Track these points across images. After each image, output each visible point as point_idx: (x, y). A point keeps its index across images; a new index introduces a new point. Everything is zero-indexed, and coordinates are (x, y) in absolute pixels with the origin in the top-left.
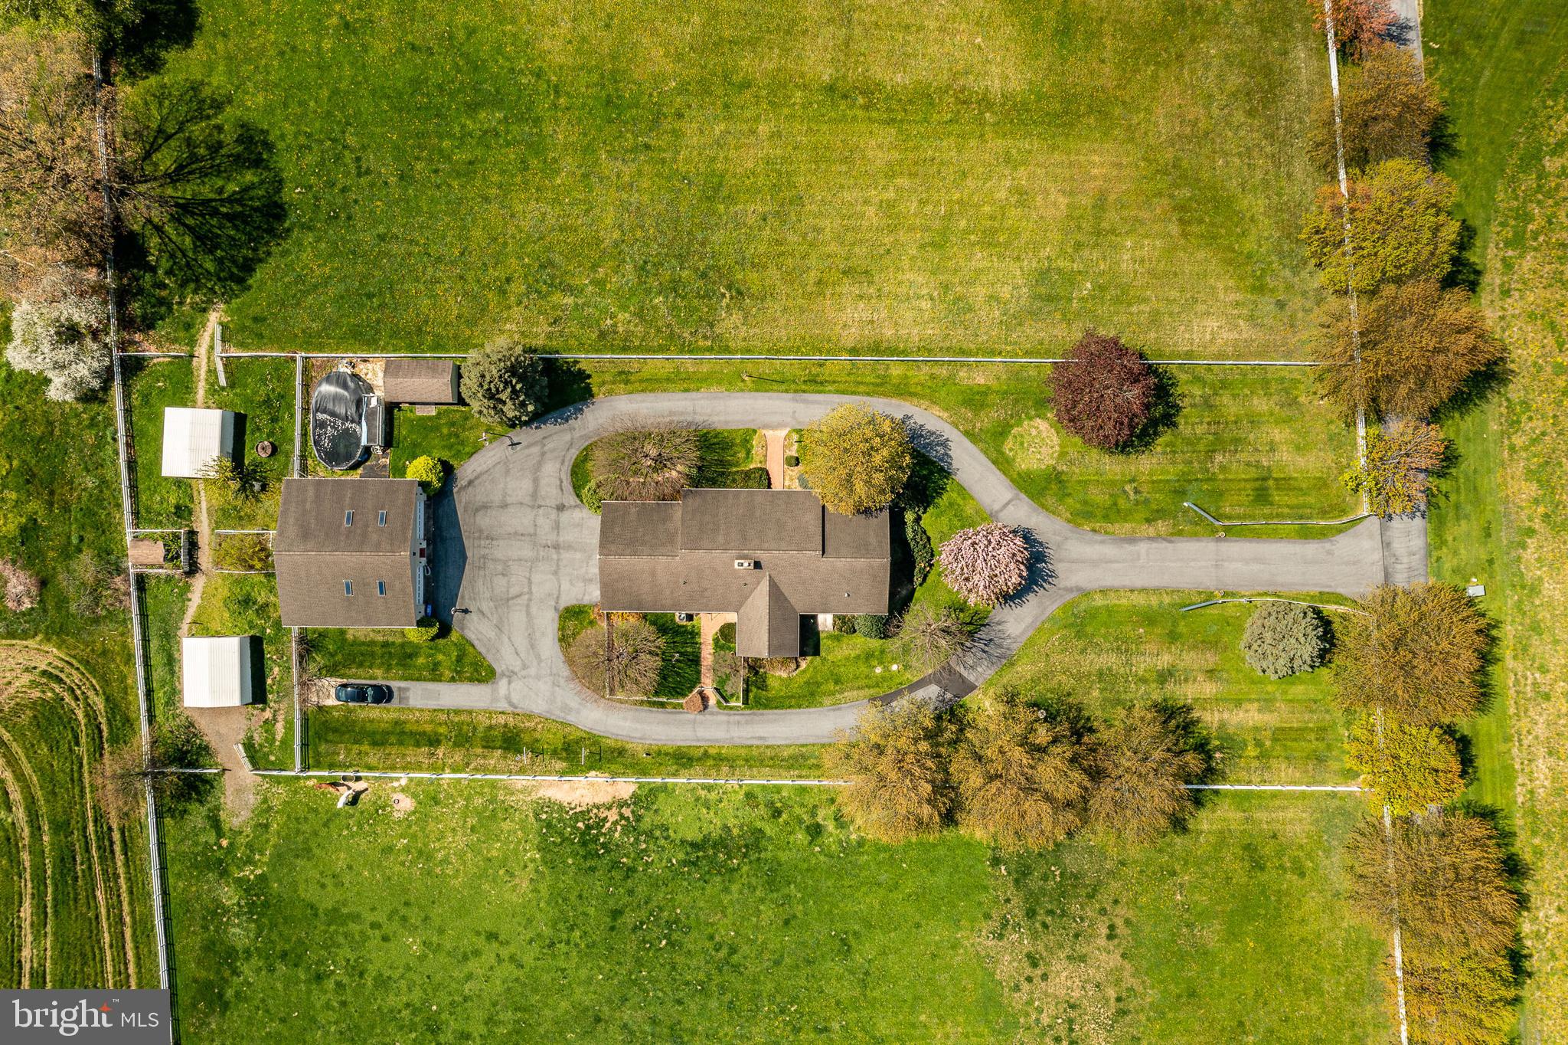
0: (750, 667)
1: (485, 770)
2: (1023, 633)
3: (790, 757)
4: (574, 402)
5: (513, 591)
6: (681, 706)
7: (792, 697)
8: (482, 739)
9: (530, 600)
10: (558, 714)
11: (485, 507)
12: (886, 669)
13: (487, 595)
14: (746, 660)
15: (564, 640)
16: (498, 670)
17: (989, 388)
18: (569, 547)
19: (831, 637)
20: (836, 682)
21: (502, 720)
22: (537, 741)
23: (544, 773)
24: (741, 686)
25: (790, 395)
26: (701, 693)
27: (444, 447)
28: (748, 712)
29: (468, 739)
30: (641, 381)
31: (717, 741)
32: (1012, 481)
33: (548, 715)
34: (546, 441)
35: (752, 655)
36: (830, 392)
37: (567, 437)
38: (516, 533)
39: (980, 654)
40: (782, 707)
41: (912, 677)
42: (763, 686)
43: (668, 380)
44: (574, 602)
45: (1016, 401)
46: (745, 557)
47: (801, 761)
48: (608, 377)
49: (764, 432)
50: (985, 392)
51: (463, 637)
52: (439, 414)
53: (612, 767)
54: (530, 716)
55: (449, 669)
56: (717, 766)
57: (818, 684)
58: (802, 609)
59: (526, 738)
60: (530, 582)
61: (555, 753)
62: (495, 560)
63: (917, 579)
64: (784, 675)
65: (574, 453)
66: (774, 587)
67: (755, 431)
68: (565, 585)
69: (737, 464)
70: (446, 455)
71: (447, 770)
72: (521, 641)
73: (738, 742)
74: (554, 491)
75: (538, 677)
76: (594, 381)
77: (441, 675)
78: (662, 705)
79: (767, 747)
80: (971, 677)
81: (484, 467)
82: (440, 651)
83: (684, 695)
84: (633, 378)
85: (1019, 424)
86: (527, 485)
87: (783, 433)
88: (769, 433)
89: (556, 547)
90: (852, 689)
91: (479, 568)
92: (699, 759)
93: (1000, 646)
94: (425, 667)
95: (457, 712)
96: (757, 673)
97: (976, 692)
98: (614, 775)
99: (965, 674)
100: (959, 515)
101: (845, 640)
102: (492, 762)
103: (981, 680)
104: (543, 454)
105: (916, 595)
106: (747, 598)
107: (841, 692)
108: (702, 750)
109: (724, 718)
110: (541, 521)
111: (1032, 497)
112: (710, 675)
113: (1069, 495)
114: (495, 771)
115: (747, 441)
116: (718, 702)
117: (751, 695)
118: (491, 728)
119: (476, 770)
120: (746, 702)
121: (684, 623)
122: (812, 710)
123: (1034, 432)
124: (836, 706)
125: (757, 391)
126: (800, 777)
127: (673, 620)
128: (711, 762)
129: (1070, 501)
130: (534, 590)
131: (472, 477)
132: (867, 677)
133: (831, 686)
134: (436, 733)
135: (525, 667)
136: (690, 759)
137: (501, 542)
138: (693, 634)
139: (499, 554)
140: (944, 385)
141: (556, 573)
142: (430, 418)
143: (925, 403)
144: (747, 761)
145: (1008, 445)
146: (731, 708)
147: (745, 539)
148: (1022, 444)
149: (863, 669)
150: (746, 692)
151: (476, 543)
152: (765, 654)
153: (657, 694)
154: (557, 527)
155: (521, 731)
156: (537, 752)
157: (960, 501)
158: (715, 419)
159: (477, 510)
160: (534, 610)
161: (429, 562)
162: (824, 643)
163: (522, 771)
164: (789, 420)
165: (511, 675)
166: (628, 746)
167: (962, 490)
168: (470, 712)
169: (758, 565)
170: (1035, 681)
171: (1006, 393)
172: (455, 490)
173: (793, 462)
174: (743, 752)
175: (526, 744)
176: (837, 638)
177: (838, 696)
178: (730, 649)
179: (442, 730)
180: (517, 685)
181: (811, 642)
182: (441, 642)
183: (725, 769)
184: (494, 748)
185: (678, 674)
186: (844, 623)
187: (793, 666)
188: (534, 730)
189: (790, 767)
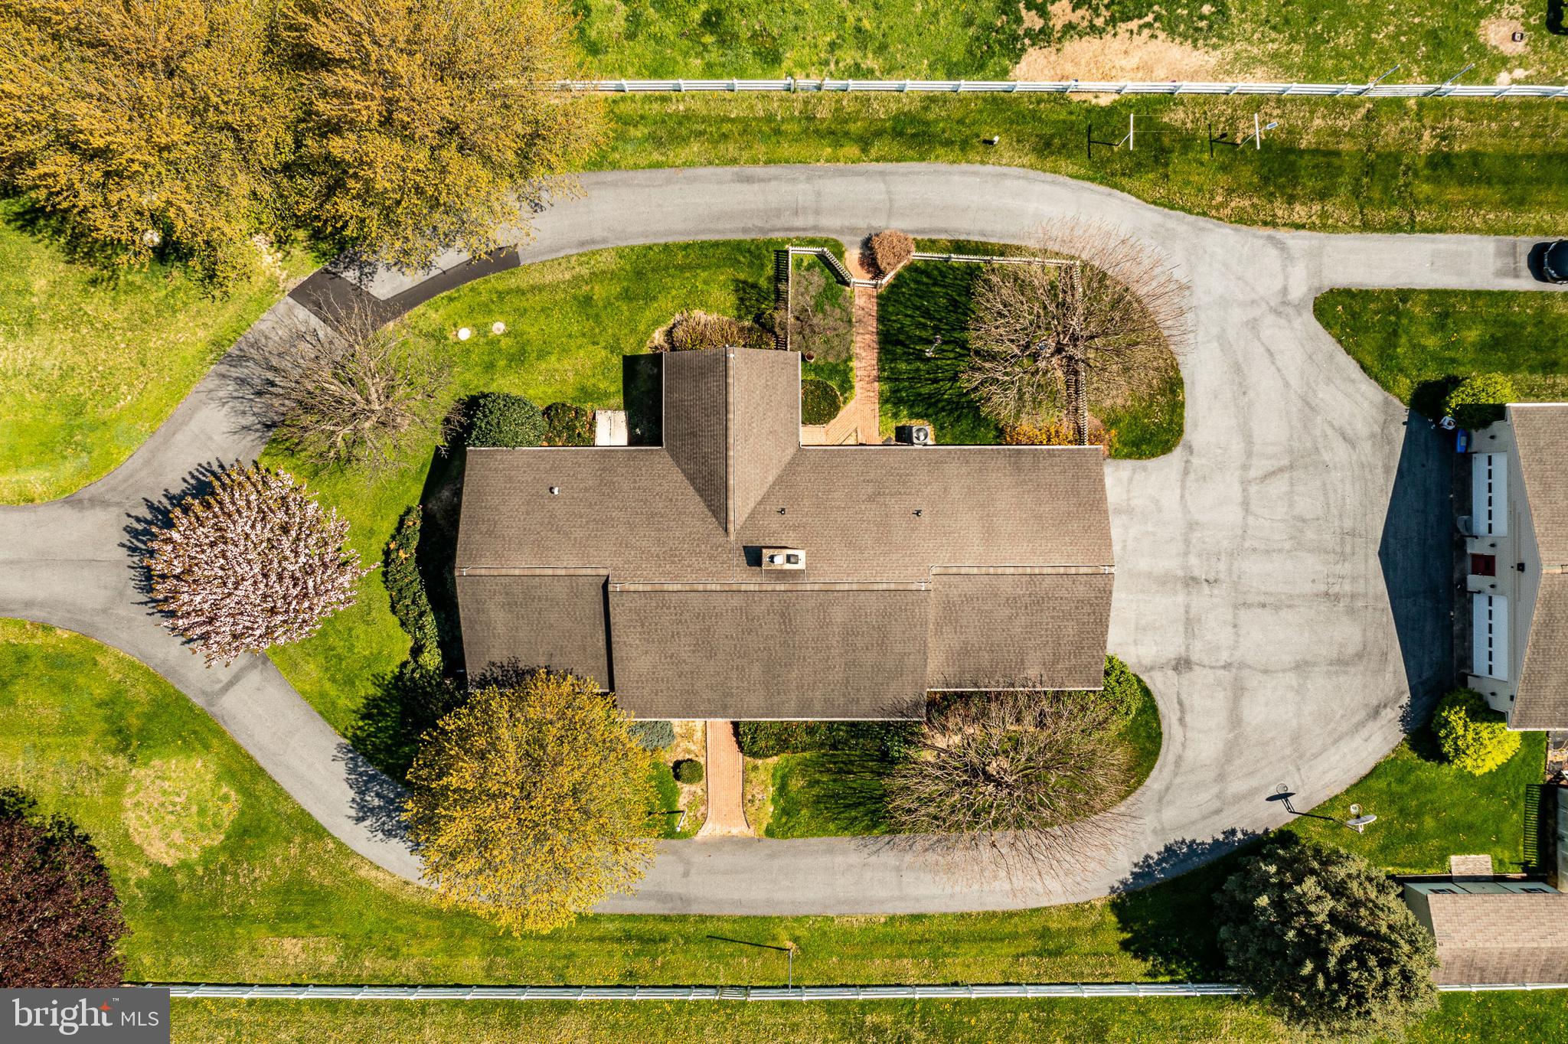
0: (772, 331)
1: (1334, 105)
2: (193, 411)
3: (684, 140)
4: (1157, 888)
5: (1279, 486)
6: (920, 246)
7: (681, 268)
8: (1340, 170)
9: (1245, 467)
10: (1179, 223)
11: (1342, 663)
12: (481, 330)
13: (1336, 475)
14: (781, 345)
15: (1173, 385)
16: (1309, 316)
17: (273, 929)
18: (1164, 581)
19: (600, 397)
20: (588, 300)
21: (1300, 212)
22: (1224, 168)
23: (1211, 98)
24: (791, 289)
25: (695, 910)
26: (878, 272)
27: (1430, 788)
28: (778, 236)
29: (1370, 169)
30: (1014, 936)
31: (842, 174)
32: (220, 734)
33: (1202, 221)
34: (1217, 804)
35: (767, 356)
36: (611, 918)
37: (1169, 815)
38: (1277, 608)
39: (286, 364)
40: (702, 246)
41: (430, 314)
42: (743, 289)
43: (956, 940)
44: (1151, 464)
45: (214, 903)
46: (782, 575)
47: (662, 133)
48: (1085, 944)
49: (750, 832)
50: (283, 921)
51: (1386, 387)
52: (1443, 859)
53: (1063, 115)
54: (1241, 219)
55: (1412, 319)
56: (841, 117)
57: (627, 296)
58: (659, 458)
59: (1247, 174)
60: (1246, 505)
61: (1187, 141)
62: (1319, 550)
63: (414, 523)
64: (699, 314)
65: (1156, 781)
66: (718, 507)
67: (770, 832)
68: (1170, 499)
69: (805, 765)
70: (1429, 770)
71: (1412, 103)
72: (1264, 381)
73: (798, 171)
74: (1197, 701)
75: (1224, 303)
76: (1113, 936)
77: (1429, 305)
78: (959, 247)
79: (734, 161)
80: (304, 316)
81: (1345, 747)
82: (1435, 357)
83: (912, 268)
84: (1032, 943)
85: (208, 855)
86: (1256, 712)
87: (708, 831)
88: (739, 829)
89: (1191, 581)
90: (554, 287)
91: (1352, 533)
92: (879, 134)
93: (242, 382)
94: (1462, 323)
95: (1394, 227)
96: (757, 319)
97: (292, 285)
98: (1059, 97)
99: (314, 321)
100: (332, 659)
101: (571, 392)
102: (1318, 122)
103: (282, 308)
104: (1221, 778)
105: (417, 490)
106: (779, 481)
107: (577, 280)
108: (874, 152)
109: (826, 221)
110: (1225, 636)
111: (180, 699)
112: (856, 313)
113: (100, 705)
114: (1311, 103)
115: (785, 812)
116: (840, 254)
117: (769, 271)
118: (1322, 196)
119: (1351, 105)
120: (781, 256)
121: (916, 424)
122: (641, 241)
123: (177, 836)
124: (588, 250)
125: (765, 919)
126: (664, 99)
127: (940, 427)
128: (855, 128)
129: (100, 692)
130: (1236, 491)
131: (1371, 726)
132: (523, 313)
133: (599, 292)
134: (1435, 180)
135: (1253, 325)
136: (898, 133)
137: (1308, 588)
138: (893, 400)
139: (1312, 564)
140: (368, 935)
141: (1192, 526)
142: (1463, 849)
143: (406, 896)
144: (777, 132)
145: (230, 808)
146: (812, 242)
147: (785, 617)
148: (202, 812)
149: (531, 330)
150: (780, 275)
151: (1360, 587)
152: (736, 356)
153: (972, 272)
154: (1190, 624)
155: (1258, 190)
156: (1223, 142)
157: (332, 690)
158: (855, 858)
159: (1359, 656)
160: (1237, 446)
161: (1461, 545)
162: (613, 384)
163: (1256, 102)
164: (698, 859)
165: (1282, 306)
166: (1032, 158)
167: (327, 713)
168: (1367, 227)
169: (753, 556)
170: (168, 308)
171: (237, 920)
172: (1405, 699)
173: (685, 770)
174: (786, 150)
175: (1248, 162)
176: (586, 394)
177: (585, 271)
178: (817, 370)
179: (1425, 189)
180: (1268, 286)
181: (643, 385)
182: (1432, 375)
183: (823, 113)
184: (1315, 152)
185: (926, 314)
186: (571, 428)
187: (679, 333)
188: (1230, 192)
189: (687, 117)
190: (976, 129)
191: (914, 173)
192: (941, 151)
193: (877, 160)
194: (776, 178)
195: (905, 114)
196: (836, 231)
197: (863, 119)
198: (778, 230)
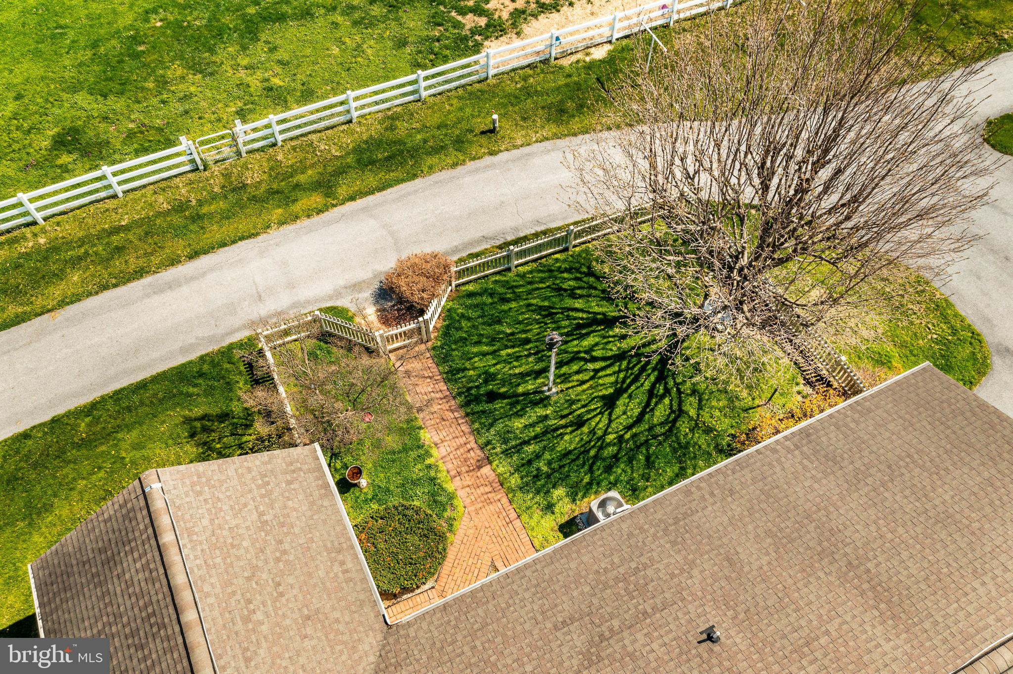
56: (281, 173)
79: (141, 272)
98: (545, 66)
108: (343, 193)
116: (347, 322)
120: (253, 359)
136: (366, 163)
138: (529, 482)
146: (295, 324)
183: (255, 177)
189: (54, 248)
190: (464, 125)
191: (409, 194)
192: (430, 161)
193: (352, 198)
194: (212, 269)
195: (366, 142)
196: (331, 298)
197: (313, 166)
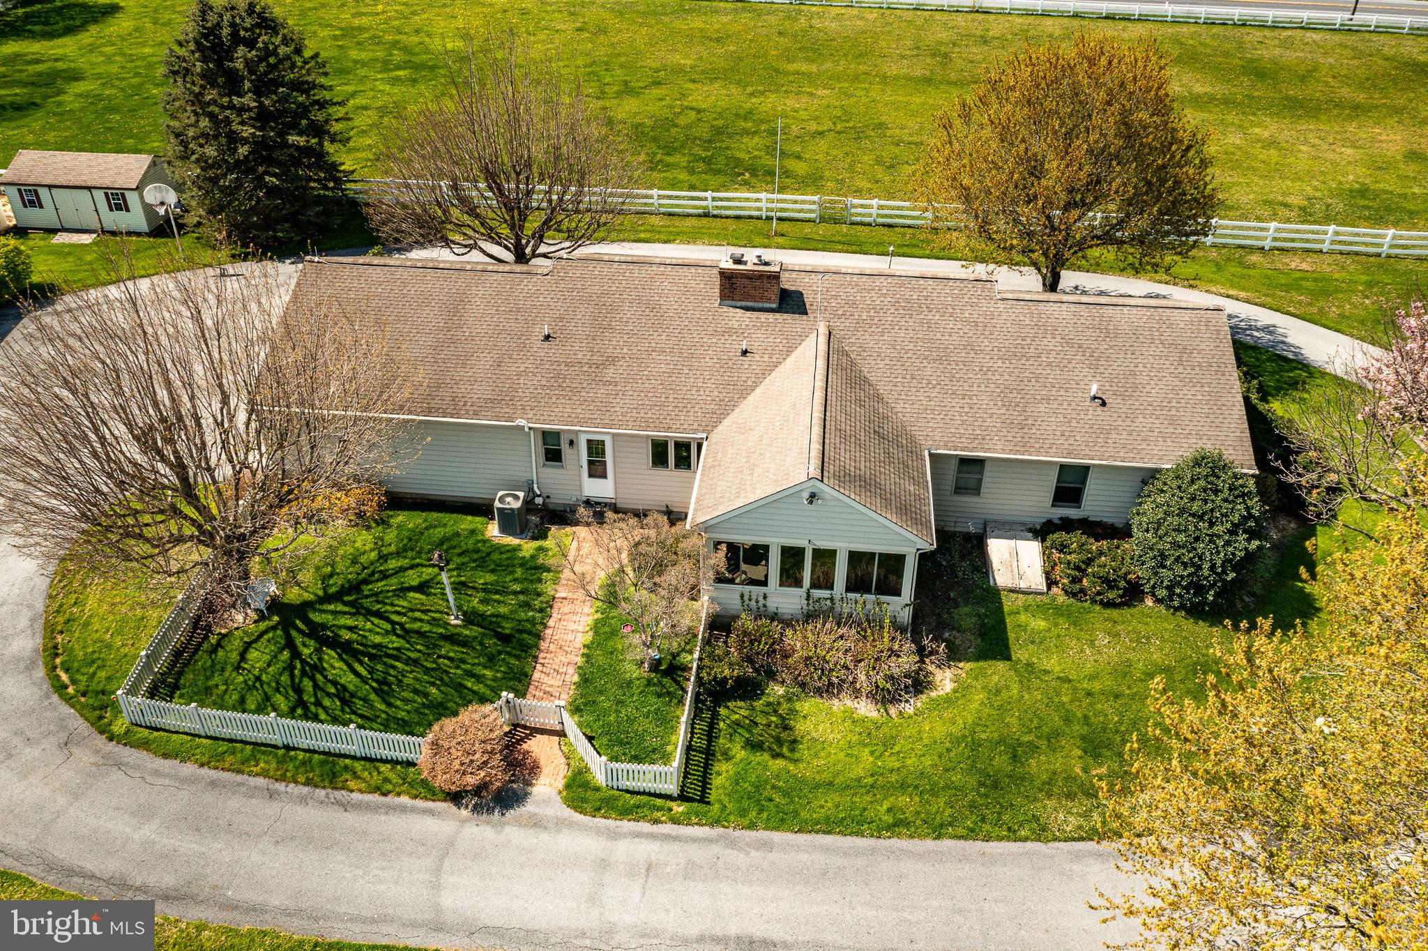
7: (904, 788)
42: (781, 743)
106: (745, 392)
109: (589, 845)
117: (723, 771)
196: (571, 825)
198: (694, 840)
